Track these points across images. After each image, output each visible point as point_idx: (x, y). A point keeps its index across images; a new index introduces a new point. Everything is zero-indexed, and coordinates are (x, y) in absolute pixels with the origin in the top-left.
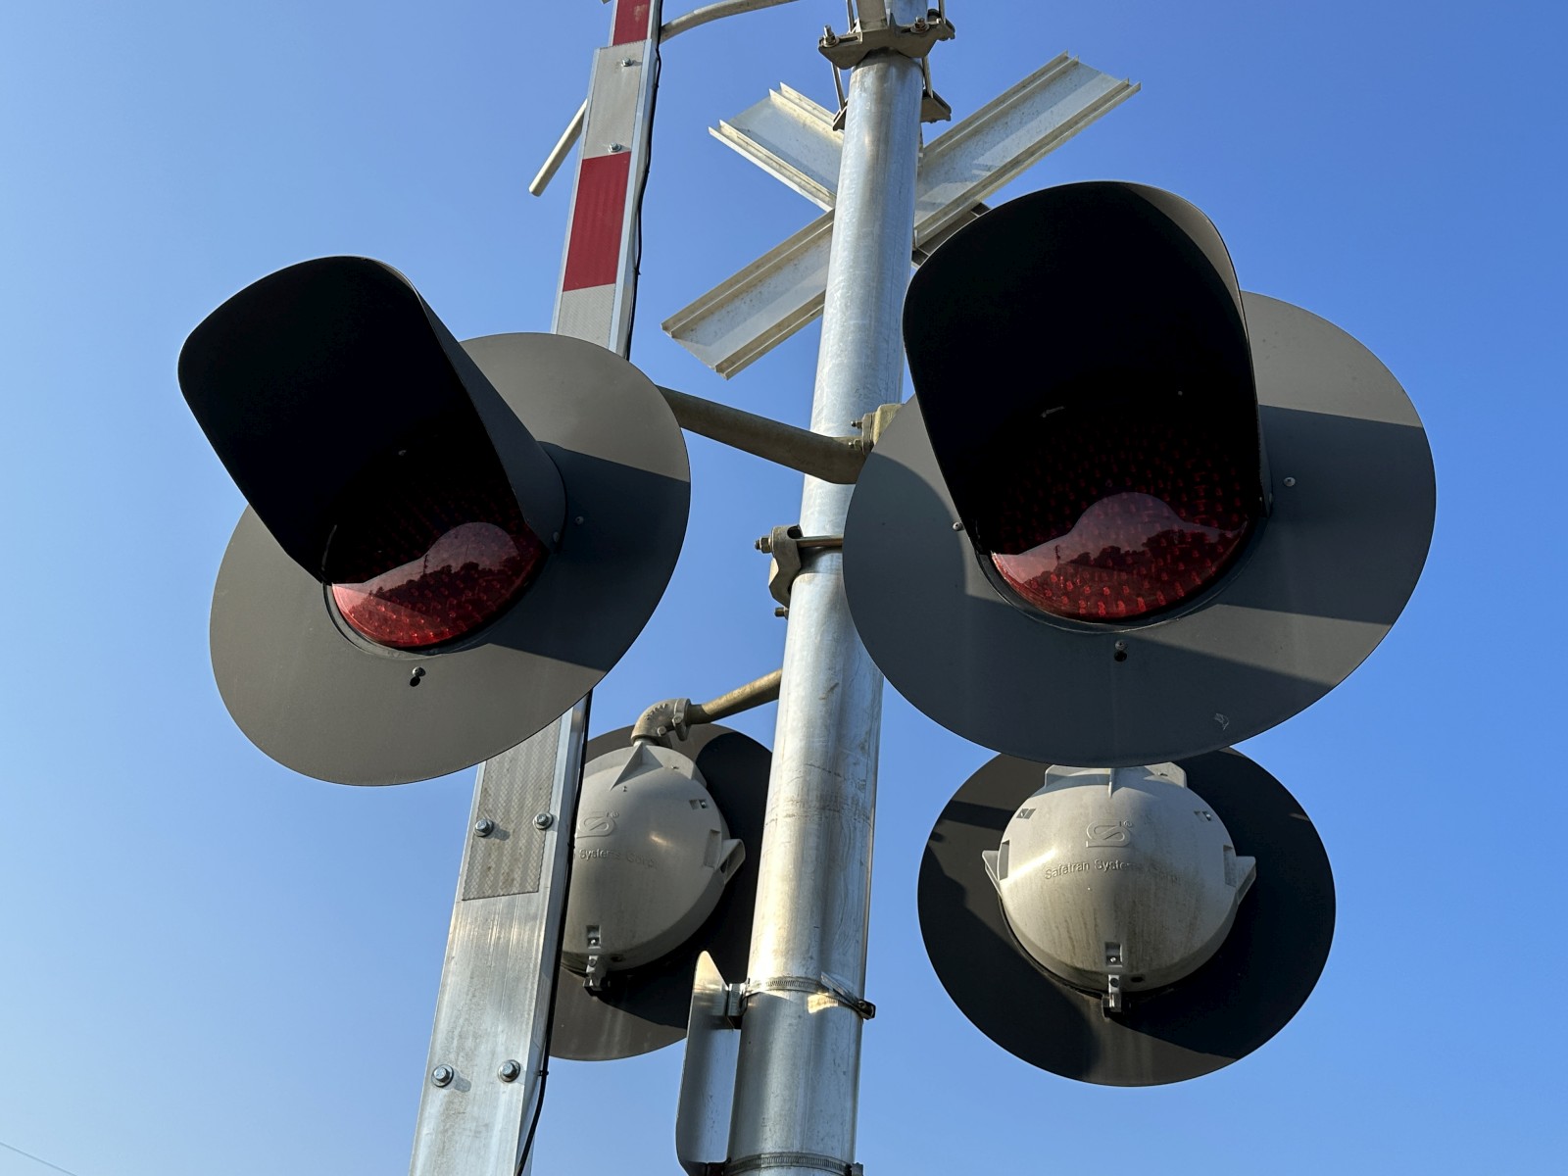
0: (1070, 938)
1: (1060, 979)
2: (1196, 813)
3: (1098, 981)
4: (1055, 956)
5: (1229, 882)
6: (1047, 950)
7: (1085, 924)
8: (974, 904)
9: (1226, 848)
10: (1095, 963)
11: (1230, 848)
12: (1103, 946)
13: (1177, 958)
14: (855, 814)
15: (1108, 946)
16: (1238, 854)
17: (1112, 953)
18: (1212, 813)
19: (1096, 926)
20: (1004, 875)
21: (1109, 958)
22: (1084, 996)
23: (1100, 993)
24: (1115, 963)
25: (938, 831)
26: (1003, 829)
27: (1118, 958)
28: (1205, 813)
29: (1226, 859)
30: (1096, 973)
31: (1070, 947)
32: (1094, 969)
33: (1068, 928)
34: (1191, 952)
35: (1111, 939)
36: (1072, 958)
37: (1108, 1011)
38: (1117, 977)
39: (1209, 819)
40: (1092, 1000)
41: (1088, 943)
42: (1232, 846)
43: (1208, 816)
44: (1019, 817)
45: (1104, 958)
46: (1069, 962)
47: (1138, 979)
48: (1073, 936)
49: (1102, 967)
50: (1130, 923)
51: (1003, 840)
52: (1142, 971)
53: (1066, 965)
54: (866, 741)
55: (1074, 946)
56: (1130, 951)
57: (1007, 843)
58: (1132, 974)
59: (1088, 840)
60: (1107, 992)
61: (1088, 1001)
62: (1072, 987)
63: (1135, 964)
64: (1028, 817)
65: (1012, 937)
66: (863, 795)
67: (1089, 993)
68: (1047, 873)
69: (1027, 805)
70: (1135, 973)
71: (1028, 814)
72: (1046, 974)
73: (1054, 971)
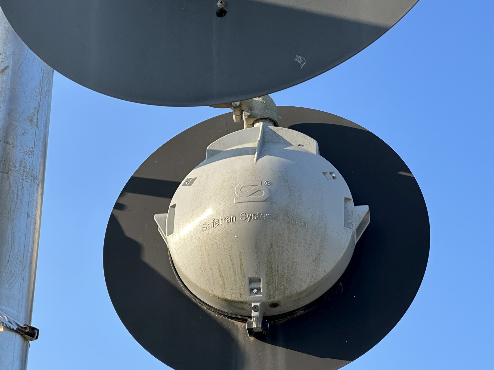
0: (222, 276)
1: (215, 310)
2: (324, 173)
3: (243, 309)
4: (210, 291)
5: (347, 225)
6: (203, 288)
7: (233, 265)
8: (149, 257)
9: (347, 200)
10: (241, 295)
11: (349, 199)
12: (247, 281)
13: (305, 287)
14: (23, 176)
15: (251, 281)
16: (355, 205)
17: (254, 285)
18: (337, 173)
19: (241, 265)
20: (171, 232)
21: (251, 290)
22: (234, 321)
23: (245, 318)
24: (256, 293)
25: (121, 202)
26: (171, 197)
27: (259, 289)
28: (331, 173)
29: (345, 208)
30: (242, 302)
31: (221, 283)
32: (240, 299)
33: (220, 269)
34: (316, 281)
35: (253, 275)
36: (223, 292)
37: (251, 332)
38: (258, 304)
39: (334, 178)
40: (240, 324)
41: (235, 279)
42: (351, 197)
43: (334, 175)
44: (184, 185)
45: (247, 290)
46: (220, 295)
47: (275, 305)
48: (223, 274)
49: (246, 297)
50: (268, 261)
51: (171, 204)
52: (277, 299)
53: (219, 298)
54: (34, 115)
55: (224, 283)
56: (268, 283)
57: (174, 206)
58: (270, 301)
59: (236, 197)
60: (250, 317)
61: (237, 325)
62: (225, 316)
63: (272, 293)
64: (190, 185)
65: (179, 281)
66: (31, 160)
67: (238, 319)
68: (204, 227)
69: (191, 175)
70: (272, 300)
71: (190, 182)
72: (205, 307)
73: (210, 304)
